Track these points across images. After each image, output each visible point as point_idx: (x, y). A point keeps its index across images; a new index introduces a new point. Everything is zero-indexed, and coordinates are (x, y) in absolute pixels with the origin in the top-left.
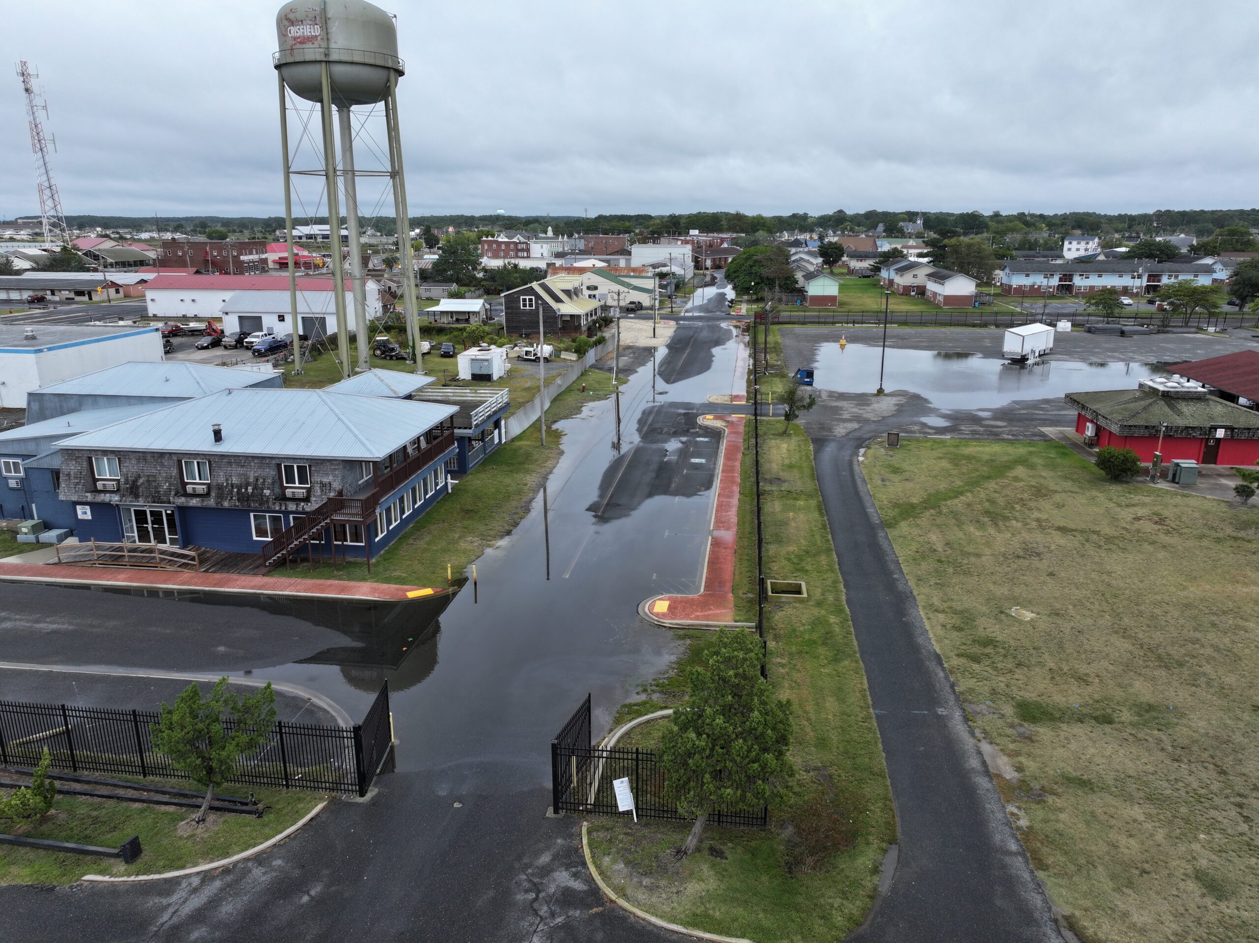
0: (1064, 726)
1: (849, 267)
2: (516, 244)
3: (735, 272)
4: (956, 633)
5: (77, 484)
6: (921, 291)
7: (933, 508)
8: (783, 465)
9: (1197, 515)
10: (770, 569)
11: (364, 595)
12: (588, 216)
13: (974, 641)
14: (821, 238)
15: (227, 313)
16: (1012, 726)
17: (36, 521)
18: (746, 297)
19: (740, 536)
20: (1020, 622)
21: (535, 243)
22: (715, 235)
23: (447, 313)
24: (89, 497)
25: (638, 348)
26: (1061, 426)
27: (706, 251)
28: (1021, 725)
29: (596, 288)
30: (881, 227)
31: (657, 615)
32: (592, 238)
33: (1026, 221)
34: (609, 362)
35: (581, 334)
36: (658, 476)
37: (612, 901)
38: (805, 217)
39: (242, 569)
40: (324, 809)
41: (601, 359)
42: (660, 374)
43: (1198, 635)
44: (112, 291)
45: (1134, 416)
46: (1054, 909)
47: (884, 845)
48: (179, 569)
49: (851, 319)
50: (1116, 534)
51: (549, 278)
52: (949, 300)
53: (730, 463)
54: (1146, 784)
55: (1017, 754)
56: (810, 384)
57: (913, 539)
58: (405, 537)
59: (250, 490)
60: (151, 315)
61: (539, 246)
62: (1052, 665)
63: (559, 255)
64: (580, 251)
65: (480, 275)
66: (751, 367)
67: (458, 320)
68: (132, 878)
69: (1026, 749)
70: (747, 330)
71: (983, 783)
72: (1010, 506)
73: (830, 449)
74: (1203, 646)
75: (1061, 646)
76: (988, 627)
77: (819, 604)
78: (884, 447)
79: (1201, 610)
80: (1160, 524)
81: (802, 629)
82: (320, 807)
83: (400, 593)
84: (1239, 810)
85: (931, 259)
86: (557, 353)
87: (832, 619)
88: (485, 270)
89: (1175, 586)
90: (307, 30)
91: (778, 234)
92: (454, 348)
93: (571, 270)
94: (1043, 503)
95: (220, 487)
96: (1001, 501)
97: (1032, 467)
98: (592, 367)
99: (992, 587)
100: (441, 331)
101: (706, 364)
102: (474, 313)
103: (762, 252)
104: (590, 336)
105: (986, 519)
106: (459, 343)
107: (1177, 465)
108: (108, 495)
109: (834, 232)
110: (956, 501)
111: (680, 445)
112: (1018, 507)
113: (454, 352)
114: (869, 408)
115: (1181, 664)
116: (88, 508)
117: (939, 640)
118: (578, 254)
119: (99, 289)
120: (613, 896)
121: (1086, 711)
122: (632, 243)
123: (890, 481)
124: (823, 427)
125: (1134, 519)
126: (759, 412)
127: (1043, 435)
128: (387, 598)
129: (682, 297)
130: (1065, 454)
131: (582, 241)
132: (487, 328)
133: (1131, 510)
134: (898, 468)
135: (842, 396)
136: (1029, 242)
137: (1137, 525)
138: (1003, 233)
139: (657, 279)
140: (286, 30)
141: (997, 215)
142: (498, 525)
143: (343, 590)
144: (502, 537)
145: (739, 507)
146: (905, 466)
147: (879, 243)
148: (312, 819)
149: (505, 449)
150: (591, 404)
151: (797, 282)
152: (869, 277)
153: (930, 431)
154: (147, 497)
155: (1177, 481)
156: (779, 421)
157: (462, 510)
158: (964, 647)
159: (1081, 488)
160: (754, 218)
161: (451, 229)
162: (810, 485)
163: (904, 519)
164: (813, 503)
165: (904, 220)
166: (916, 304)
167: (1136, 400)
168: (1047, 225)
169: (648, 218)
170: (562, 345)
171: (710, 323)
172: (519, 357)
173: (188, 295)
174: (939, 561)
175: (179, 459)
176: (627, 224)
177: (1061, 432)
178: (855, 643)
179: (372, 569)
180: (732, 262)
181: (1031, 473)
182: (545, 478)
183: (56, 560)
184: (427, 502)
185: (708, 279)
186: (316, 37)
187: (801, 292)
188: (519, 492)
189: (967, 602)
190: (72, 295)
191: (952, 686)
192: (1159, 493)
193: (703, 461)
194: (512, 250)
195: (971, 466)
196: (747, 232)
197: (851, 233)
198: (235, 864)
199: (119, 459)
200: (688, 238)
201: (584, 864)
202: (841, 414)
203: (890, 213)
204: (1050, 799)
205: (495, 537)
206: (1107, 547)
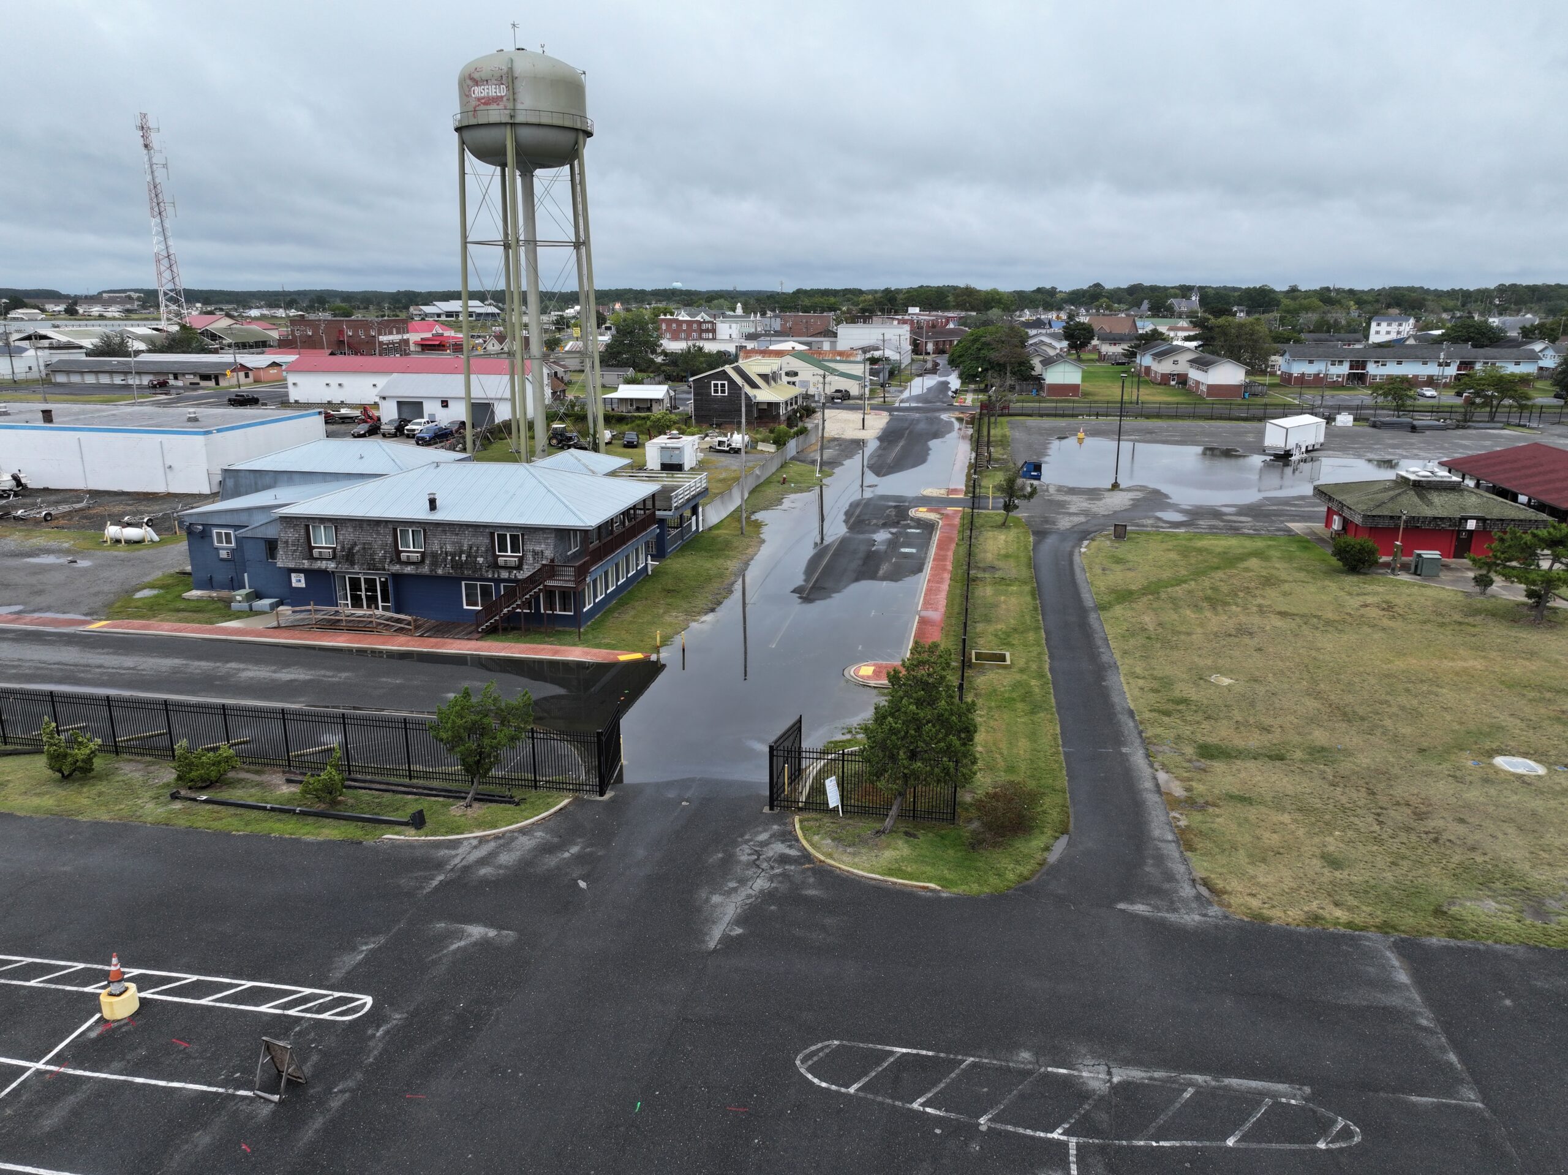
0: (1238, 762)
1: (1100, 352)
2: (700, 323)
3: (960, 357)
4: (1152, 694)
5: (295, 551)
6: (1183, 379)
7: (1152, 594)
8: (999, 555)
9: (1429, 603)
10: (976, 643)
11: (577, 657)
12: (784, 291)
13: (1168, 700)
14: (1071, 317)
15: (384, 398)
16: (1190, 761)
17: (247, 590)
18: (972, 386)
19: (948, 615)
20: (1217, 686)
21: (722, 322)
22: (940, 313)
23: (626, 400)
24: (306, 564)
25: (845, 440)
26: (1310, 522)
27: (927, 332)
28: (1198, 761)
29: (796, 374)
30: (1146, 305)
31: (862, 677)
32: (790, 316)
33: (1327, 297)
34: (812, 455)
35: (779, 423)
36: (864, 564)
37: (821, 861)
38: (1052, 292)
39: (456, 635)
40: (570, 803)
41: (802, 451)
42: (870, 467)
43: (1389, 698)
44: (242, 374)
45: (1379, 506)
46: (1194, 874)
47: (1057, 835)
48: (395, 634)
49: (1094, 411)
50: (1337, 618)
51: (740, 361)
52: (1213, 389)
53: (942, 553)
54: (1300, 801)
55: (1190, 779)
56: (1038, 478)
57: (1125, 620)
58: (611, 611)
59: (464, 557)
60: (292, 401)
61: (727, 326)
62: (1239, 719)
63: (750, 337)
64: (775, 332)
65: (659, 359)
66: (973, 461)
67: (638, 409)
68: (423, 838)
69: (1199, 777)
70: (971, 422)
71: (1152, 798)
72: (1234, 593)
73: (1050, 541)
74: (1390, 706)
75: (1252, 704)
76: (1184, 689)
77: (1022, 671)
78: (1111, 540)
79: (1399, 679)
80: (1388, 611)
81: (1002, 689)
82: (566, 801)
83: (612, 657)
84: (1376, 817)
85: (1200, 343)
86: (752, 446)
87: (1033, 682)
88: (665, 353)
89: (1381, 661)
90: (492, 91)
91: (1018, 313)
92: (638, 438)
93: (766, 353)
94: (1269, 592)
95: (434, 555)
96: (1225, 589)
97: (1267, 559)
98: (793, 458)
99: (1196, 659)
100: (621, 420)
101: (921, 458)
102: (658, 401)
103: (991, 334)
104: (790, 426)
105: (1205, 604)
106: (643, 433)
107: (1419, 555)
108: (324, 562)
109: (1087, 311)
110: (1177, 588)
111: (889, 536)
112: (1241, 594)
113: (638, 442)
114: (1100, 503)
115: (1363, 719)
116: (302, 575)
117: (1134, 700)
118: (773, 335)
119: (228, 372)
120: (822, 858)
121: (1260, 751)
122: (838, 322)
123: (1111, 570)
124: (1046, 521)
125: (1361, 606)
126: (976, 505)
127: (1289, 531)
128: (599, 660)
129: (896, 386)
130: (1306, 548)
131: (778, 320)
132: (673, 417)
133: (1361, 598)
134: (1121, 559)
135: (1072, 491)
136: (1327, 323)
137: (1363, 611)
138: (1295, 312)
139: (868, 367)
140: (470, 91)
141: (1294, 290)
142: (701, 602)
143: (556, 653)
144: (706, 613)
145: (949, 592)
146: (1130, 557)
147: (1139, 323)
148: (561, 809)
149: (703, 536)
150: (793, 496)
151: (1033, 369)
152: (1123, 364)
153: (1164, 525)
154: (363, 564)
155: (1419, 573)
156: (999, 514)
157: (664, 590)
158: (1158, 705)
159: (1314, 578)
160: (987, 293)
161: (618, 306)
162: (1025, 573)
163: (1119, 603)
164: (1027, 588)
165: (1175, 296)
166: (1174, 395)
167: (1386, 490)
168: (1357, 303)
169: (860, 292)
170: (758, 436)
171: (929, 415)
172: (711, 447)
173: (334, 379)
174: (1149, 638)
175: (395, 527)
176: (832, 300)
177: (1309, 528)
178: (1053, 700)
179: (582, 636)
180: (957, 345)
181: (1264, 564)
182: (747, 564)
183: (275, 624)
184: (629, 581)
185: (929, 365)
186: (502, 97)
187: (1039, 379)
188: (721, 576)
189: (1169, 671)
190: (197, 380)
191: (1140, 733)
192: (1397, 584)
193: (914, 551)
194: (695, 331)
195: (1200, 558)
196: (978, 310)
197: (1107, 312)
198: (504, 834)
199: (336, 527)
200: (906, 317)
201: (797, 840)
202: (1068, 508)
203: (1159, 288)
204: (1211, 809)
205: (699, 613)
206: (1323, 629)
